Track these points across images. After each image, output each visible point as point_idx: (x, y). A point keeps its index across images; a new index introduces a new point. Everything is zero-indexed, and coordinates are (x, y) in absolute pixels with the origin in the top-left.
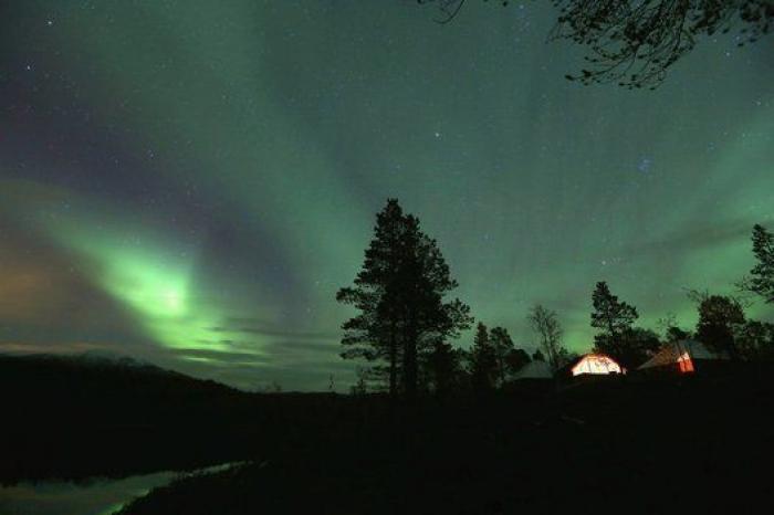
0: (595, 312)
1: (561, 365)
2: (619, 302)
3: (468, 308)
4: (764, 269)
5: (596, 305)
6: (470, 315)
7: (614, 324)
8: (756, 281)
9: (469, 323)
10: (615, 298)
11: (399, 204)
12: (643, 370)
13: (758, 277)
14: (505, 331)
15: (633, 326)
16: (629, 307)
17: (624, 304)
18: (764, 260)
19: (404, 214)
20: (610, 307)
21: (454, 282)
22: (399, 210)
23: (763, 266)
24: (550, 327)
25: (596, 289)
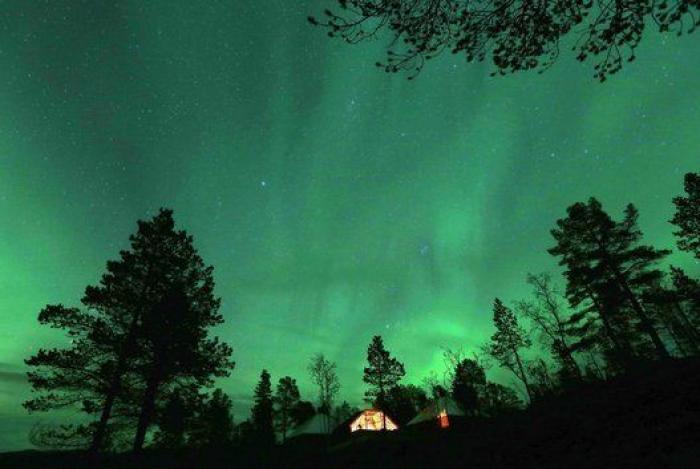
0: (368, 366)
1: (342, 421)
2: (391, 357)
3: (231, 350)
4: (500, 336)
5: (370, 359)
6: (231, 359)
7: (383, 381)
8: (495, 347)
9: (228, 370)
10: (388, 354)
11: (174, 216)
12: (411, 426)
13: (496, 343)
14: (294, 381)
15: (399, 383)
16: (398, 363)
17: (394, 360)
18: (500, 329)
19: (176, 229)
20: (382, 363)
21: (220, 317)
22: (171, 223)
23: (500, 334)
24: (328, 380)
25: (372, 343)
